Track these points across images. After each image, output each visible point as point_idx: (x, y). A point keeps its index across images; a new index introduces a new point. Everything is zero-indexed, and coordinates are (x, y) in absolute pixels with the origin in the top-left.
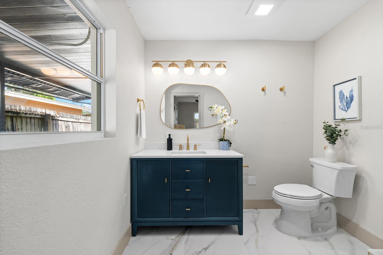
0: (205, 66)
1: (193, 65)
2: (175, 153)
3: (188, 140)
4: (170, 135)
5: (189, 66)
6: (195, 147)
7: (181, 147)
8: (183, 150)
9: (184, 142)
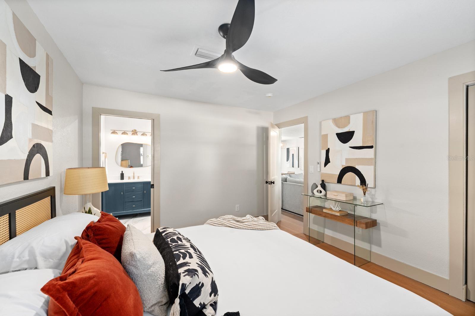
0: (144, 135)
1: (137, 134)
2: (126, 180)
3: (134, 174)
4: (122, 171)
5: (134, 135)
6: (138, 177)
7: (129, 178)
8: (131, 180)
9: (131, 175)
